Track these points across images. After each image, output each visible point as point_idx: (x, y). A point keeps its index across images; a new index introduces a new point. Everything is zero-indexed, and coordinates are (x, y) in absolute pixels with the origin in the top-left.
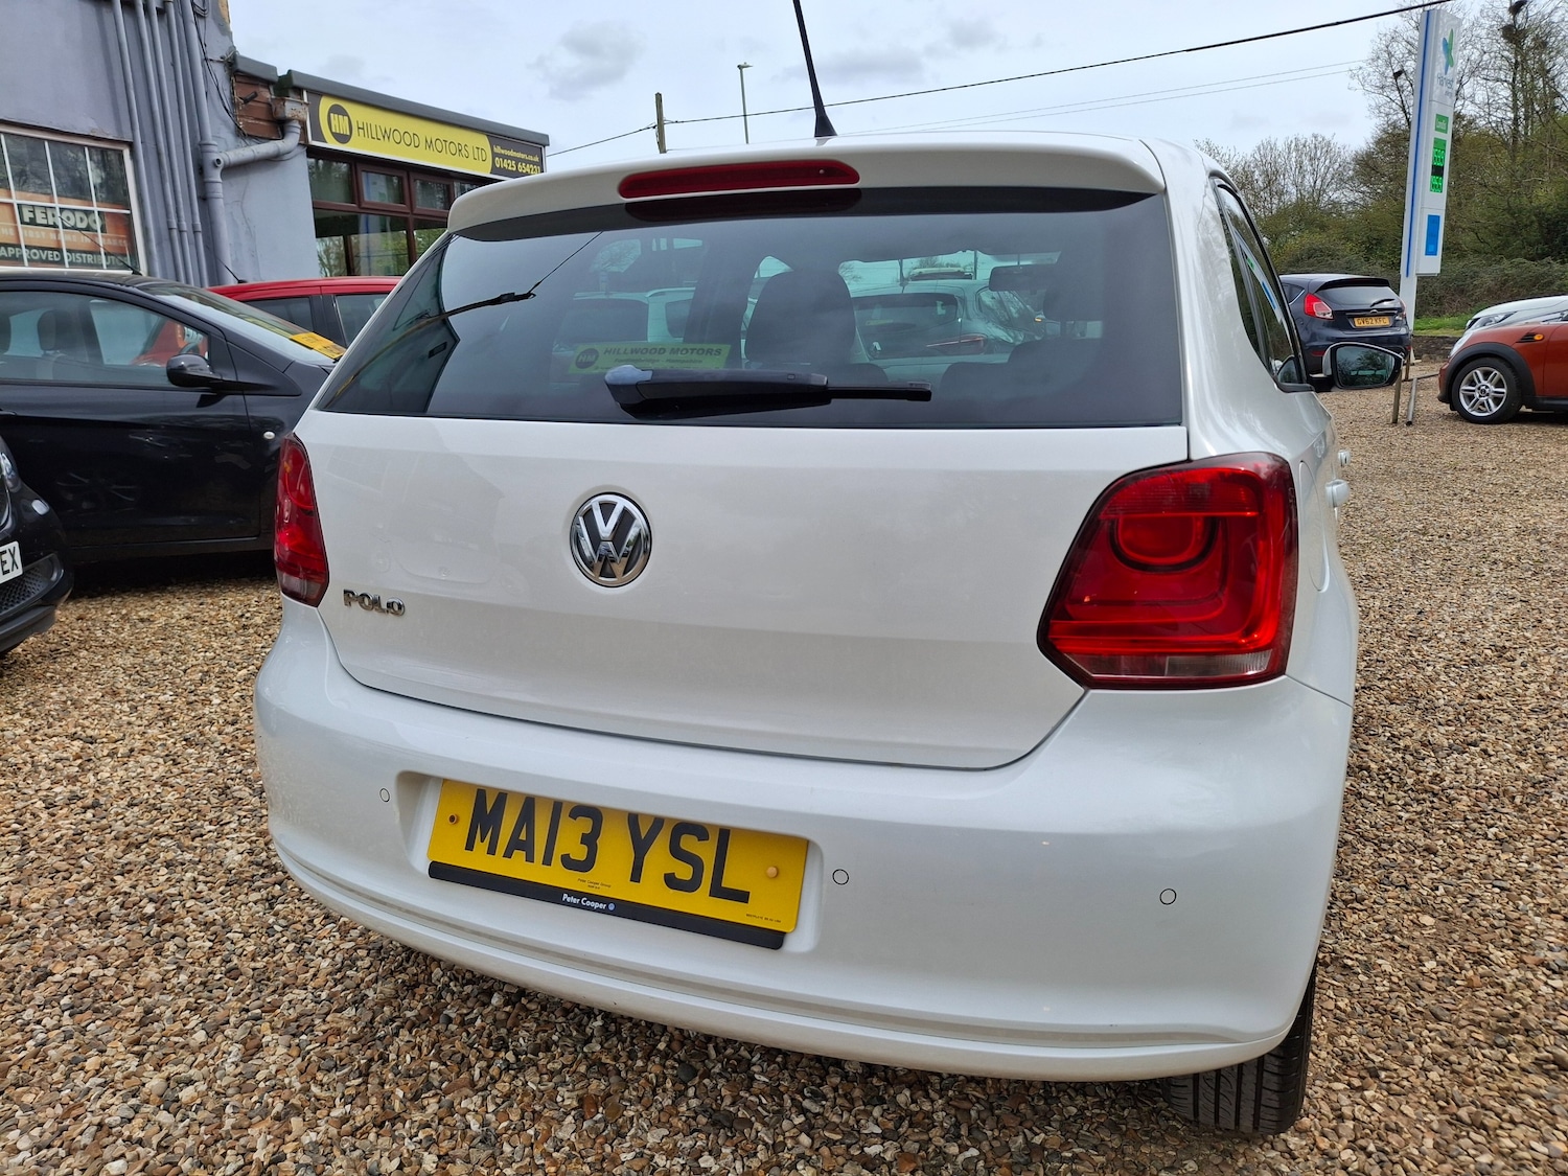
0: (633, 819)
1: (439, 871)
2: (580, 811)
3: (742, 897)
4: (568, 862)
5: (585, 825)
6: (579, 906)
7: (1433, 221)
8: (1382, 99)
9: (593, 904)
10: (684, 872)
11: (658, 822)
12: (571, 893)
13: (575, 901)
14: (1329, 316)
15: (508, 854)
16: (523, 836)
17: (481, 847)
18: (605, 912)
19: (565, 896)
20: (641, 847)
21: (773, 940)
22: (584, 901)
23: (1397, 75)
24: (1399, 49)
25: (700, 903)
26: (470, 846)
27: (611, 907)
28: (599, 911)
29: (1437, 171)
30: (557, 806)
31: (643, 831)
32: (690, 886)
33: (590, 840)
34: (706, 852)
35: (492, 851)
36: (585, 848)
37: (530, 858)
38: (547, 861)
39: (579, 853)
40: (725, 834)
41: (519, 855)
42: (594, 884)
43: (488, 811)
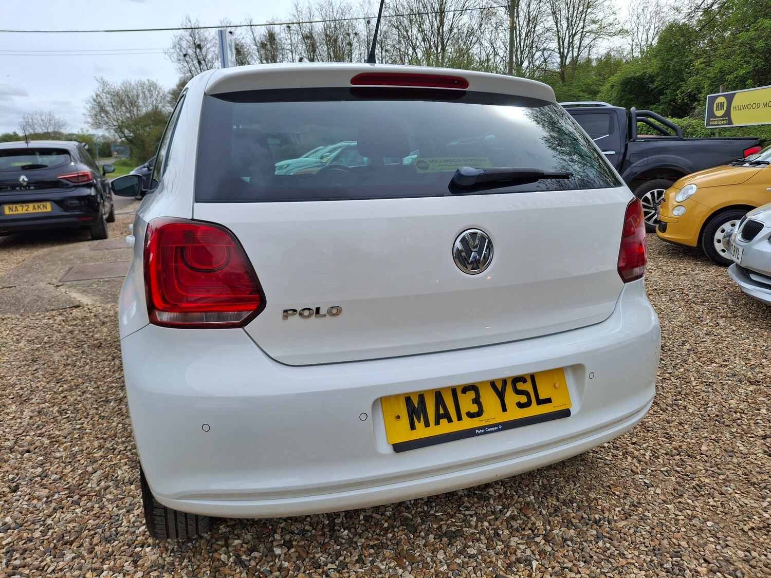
0: (493, 384)
1: (399, 448)
2: (466, 389)
3: (549, 401)
4: (471, 415)
5: (471, 395)
6: (485, 433)
8: (180, 66)
9: (491, 429)
10: (523, 399)
11: (505, 381)
12: (479, 428)
13: (482, 431)
15: (437, 423)
16: (442, 411)
17: (420, 425)
18: (499, 430)
19: (477, 431)
20: (501, 395)
21: (566, 413)
22: (487, 430)
23: (185, 55)
24: (184, 44)
25: (535, 410)
26: (413, 427)
27: (500, 427)
28: (495, 431)
30: (454, 391)
31: (499, 388)
32: (528, 404)
33: (477, 401)
34: (528, 387)
35: (427, 424)
36: (476, 406)
37: (450, 420)
38: (460, 418)
39: (474, 409)
40: (532, 377)
41: (444, 422)
42: (487, 420)
43: (416, 406)
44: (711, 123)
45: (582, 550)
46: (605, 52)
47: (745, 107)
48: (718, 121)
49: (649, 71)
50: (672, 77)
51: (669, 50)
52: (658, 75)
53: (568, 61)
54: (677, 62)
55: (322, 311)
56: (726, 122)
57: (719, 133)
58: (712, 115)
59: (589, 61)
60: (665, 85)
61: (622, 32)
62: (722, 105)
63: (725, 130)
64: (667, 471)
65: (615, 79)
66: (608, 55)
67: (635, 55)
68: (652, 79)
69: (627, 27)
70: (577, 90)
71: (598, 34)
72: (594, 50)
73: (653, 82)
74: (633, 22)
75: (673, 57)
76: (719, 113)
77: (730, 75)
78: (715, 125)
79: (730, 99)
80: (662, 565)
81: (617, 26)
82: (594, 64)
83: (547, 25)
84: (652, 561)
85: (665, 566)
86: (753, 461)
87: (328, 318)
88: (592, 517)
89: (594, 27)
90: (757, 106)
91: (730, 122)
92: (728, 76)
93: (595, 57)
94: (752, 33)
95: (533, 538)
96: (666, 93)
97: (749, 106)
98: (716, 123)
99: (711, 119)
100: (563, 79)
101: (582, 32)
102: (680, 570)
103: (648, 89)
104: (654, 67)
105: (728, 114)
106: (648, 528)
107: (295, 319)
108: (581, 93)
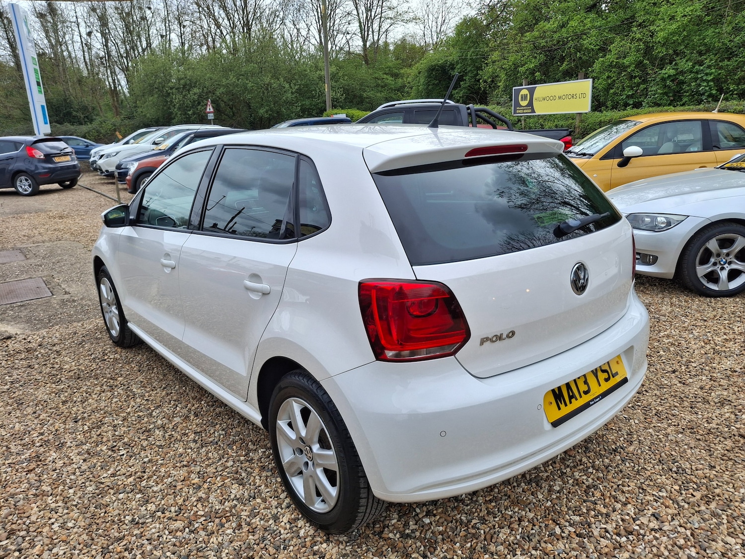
1: (555, 425)
2: (580, 378)
3: (617, 374)
4: (585, 393)
5: (583, 381)
7: (43, 107)
9: (597, 400)
10: (606, 376)
11: (596, 370)
12: (591, 401)
13: (593, 402)
14: (42, 157)
15: (571, 403)
16: (571, 394)
17: (562, 406)
19: (590, 403)
20: (597, 377)
21: (625, 381)
22: (595, 401)
25: (612, 382)
26: (559, 409)
27: (601, 397)
28: (599, 400)
29: (38, 84)
30: (575, 380)
31: (595, 373)
32: (609, 379)
33: (586, 383)
34: (607, 368)
35: (566, 405)
36: (586, 386)
37: (576, 399)
38: (581, 397)
39: (586, 389)
40: (608, 364)
41: (573, 400)
42: (593, 394)
43: (557, 392)
44: (518, 111)
45: (621, 471)
46: (401, 36)
47: (544, 99)
48: (523, 110)
49: (450, 58)
50: (470, 66)
51: (466, 41)
52: (457, 62)
53: (368, 44)
54: (473, 52)
55: (504, 336)
56: (530, 111)
57: (525, 120)
58: (517, 104)
59: (386, 44)
60: (464, 72)
61: (415, 19)
62: (526, 96)
63: (529, 117)
64: (633, 407)
65: (422, 65)
66: (403, 40)
67: (428, 40)
68: (452, 66)
69: (420, 15)
70: (381, 73)
71: (394, 20)
72: (391, 35)
73: (453, 69)
74: (423, 10)
75: (470, 48)
76: (524, 103)
77: (522, 67)
78: (520, 113)
79: (532, 91)
80: (671, 470)
81: (411, 14)
82: (392, 48)
83: (348, 9)
84: (663, 469)
85: (673, 470)
86: (677, 389)
87: (507, 340)
88: (610, 447)
89: (391, 14)
90: (553, 98)
91: (533, 111)
92: (520, 68)
93: (392, 40)
94: (536, 33)
95: (587, 470)
96: (465, 80)
97: (548, 98)
98: (521, 111)
99: (518, 108)
100: (367, 62)
101: (381, 18)
102: (683, 471)
103: (450, 76)
104: (454, 55)
105: (531, 104)
106: (647, 448)
107: (487, 344)
108: (385, 76)
